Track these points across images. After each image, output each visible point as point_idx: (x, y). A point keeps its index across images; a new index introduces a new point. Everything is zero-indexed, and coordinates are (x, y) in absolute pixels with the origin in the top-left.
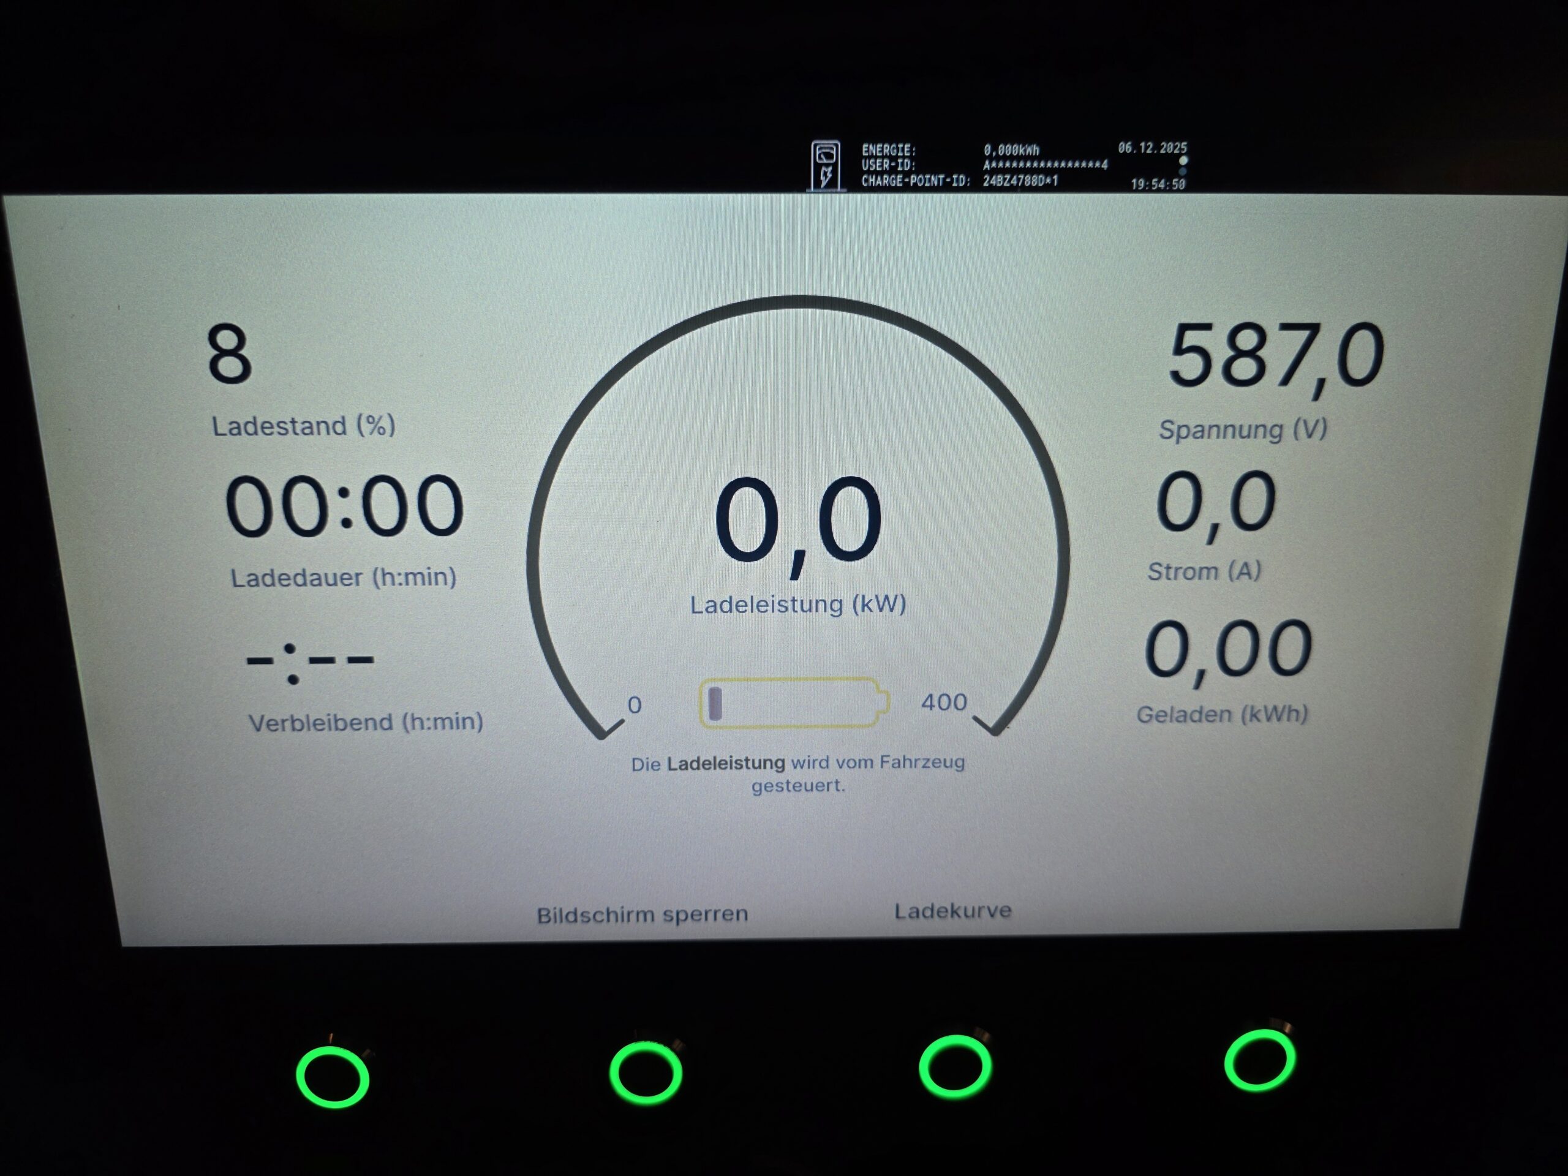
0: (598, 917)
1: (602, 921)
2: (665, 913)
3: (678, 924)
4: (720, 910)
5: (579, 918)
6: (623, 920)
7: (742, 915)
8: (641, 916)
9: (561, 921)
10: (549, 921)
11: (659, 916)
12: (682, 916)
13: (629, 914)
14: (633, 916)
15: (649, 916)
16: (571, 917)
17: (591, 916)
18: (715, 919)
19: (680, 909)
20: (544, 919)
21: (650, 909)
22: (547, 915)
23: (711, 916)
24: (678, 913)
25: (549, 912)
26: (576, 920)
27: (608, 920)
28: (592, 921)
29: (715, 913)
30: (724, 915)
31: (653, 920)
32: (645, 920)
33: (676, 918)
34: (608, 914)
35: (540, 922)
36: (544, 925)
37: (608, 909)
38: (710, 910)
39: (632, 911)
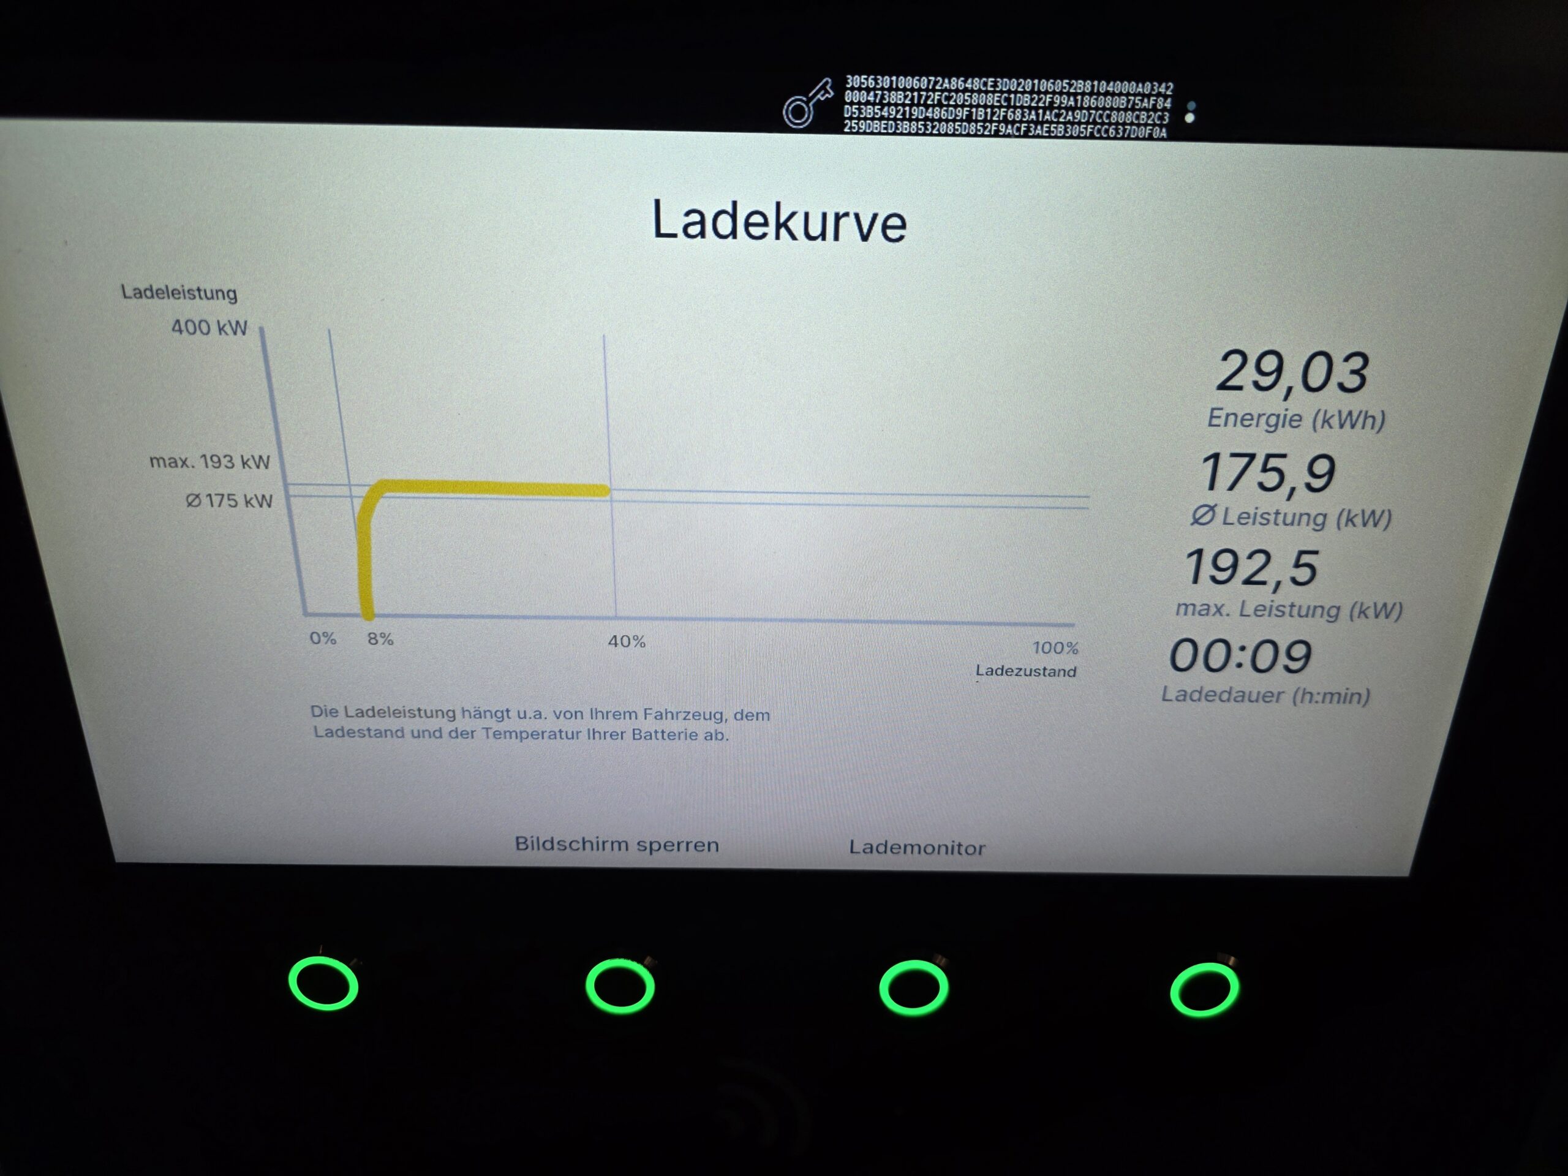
0: (574, 846)
1: (578, 849)
2: (639, 844)
3: (651, 854)
4: (691, 842)
5: (556, 846)
6: (598, 849)
7: (713, 846)
8: (616, 845)
9: (539, 849)
10: (527, 848)
11: (633, 847)
12: (655, 846)
13: (604, 843)
14: (608, 846)
15: (623, 846)
16: (548, 845)
17: (567, 845)
18: (687, 850)
19: (653, 841)
20: (522, 846)
21: (624, 840)
22: (524, 843)
23: (683, 846)
24: (651, 844)
25: (526, 841)
26: (552, 848)
27: (584, 849)
28: (568, 849)
29: (688, 844)
30: (696, 846)
31: (627, 849)
32: (620, 849)
33: (651, 848)
34: (584, 843)
35: (518, 848)
36: (522, 852)
37: (583, 839)
38: (683, 842)
39: (607, 841)
